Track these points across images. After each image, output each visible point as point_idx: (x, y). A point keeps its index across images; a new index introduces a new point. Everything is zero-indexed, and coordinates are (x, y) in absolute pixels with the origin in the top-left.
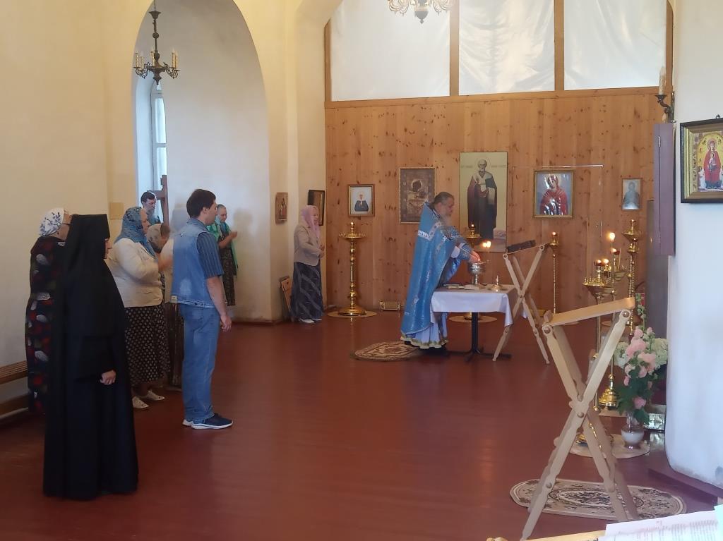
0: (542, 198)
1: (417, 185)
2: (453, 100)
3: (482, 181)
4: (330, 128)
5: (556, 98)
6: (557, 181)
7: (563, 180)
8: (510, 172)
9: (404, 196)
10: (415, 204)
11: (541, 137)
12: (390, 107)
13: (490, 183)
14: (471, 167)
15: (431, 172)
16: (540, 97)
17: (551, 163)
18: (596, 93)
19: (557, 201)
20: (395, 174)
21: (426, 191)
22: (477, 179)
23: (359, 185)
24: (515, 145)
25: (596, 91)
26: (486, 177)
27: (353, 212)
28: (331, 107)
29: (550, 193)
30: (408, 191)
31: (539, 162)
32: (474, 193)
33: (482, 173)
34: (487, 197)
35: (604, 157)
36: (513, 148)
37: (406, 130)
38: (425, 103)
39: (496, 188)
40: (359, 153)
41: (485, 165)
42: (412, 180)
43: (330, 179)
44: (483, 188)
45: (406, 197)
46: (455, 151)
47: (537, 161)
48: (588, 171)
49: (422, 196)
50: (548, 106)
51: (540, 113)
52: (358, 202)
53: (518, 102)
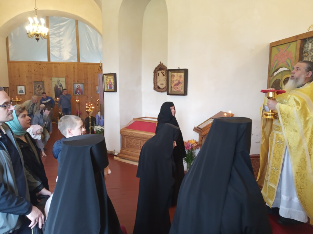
0: (75, 90)
1: (39, 86)
2: (49, 63)
3: (58, 85)
4: (9, 69)
5: (78, 64)
6: (79, 86)
7: (81, 86)
8: (66, 83)
9: (35, 89)
10: (39, 91)
11: (74, 74)
12: (29, 63)
13: (61, 86)
14: (55, 81)
15: (43, 82)
16: (74, 64)
17: (77, 81)
18: (88, 64)
19: (80, 91)
20: (32, 83)
21: (42, 88)
22: (57, 85)
23: (20, 86)
24: (67, 76)
25: (88, 63)
26: (60, 84)
27: (19, 94)
28: (10, 62)
29: (78, 89)
30: (36, 88)
31: (74, 81)
32: (56, 89)
33: (58, 83)
34: (60, 90)
35: (91, 80)
36: (67, 77)
37: (35, 70)
38: (41, 63)
39: (63, 87)
40: (20, 76)
41: (59, 81)
42: (37, 84)
43: (10, 84)
44: (59, 87)
45: (36, 90)
46: (50, 77)
47: (74, 80)
48: (87, 84)
49: (41, 89)
50: (76, 66)
51: (74, 68)
52: (20, 91)
53: (67, 65)
